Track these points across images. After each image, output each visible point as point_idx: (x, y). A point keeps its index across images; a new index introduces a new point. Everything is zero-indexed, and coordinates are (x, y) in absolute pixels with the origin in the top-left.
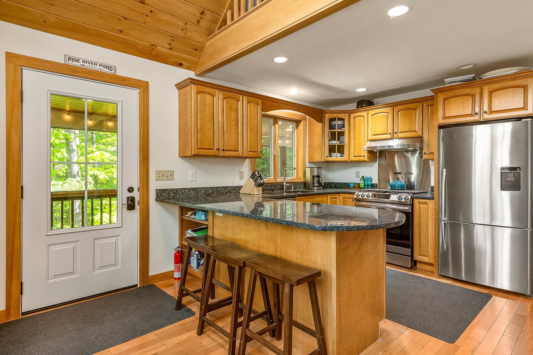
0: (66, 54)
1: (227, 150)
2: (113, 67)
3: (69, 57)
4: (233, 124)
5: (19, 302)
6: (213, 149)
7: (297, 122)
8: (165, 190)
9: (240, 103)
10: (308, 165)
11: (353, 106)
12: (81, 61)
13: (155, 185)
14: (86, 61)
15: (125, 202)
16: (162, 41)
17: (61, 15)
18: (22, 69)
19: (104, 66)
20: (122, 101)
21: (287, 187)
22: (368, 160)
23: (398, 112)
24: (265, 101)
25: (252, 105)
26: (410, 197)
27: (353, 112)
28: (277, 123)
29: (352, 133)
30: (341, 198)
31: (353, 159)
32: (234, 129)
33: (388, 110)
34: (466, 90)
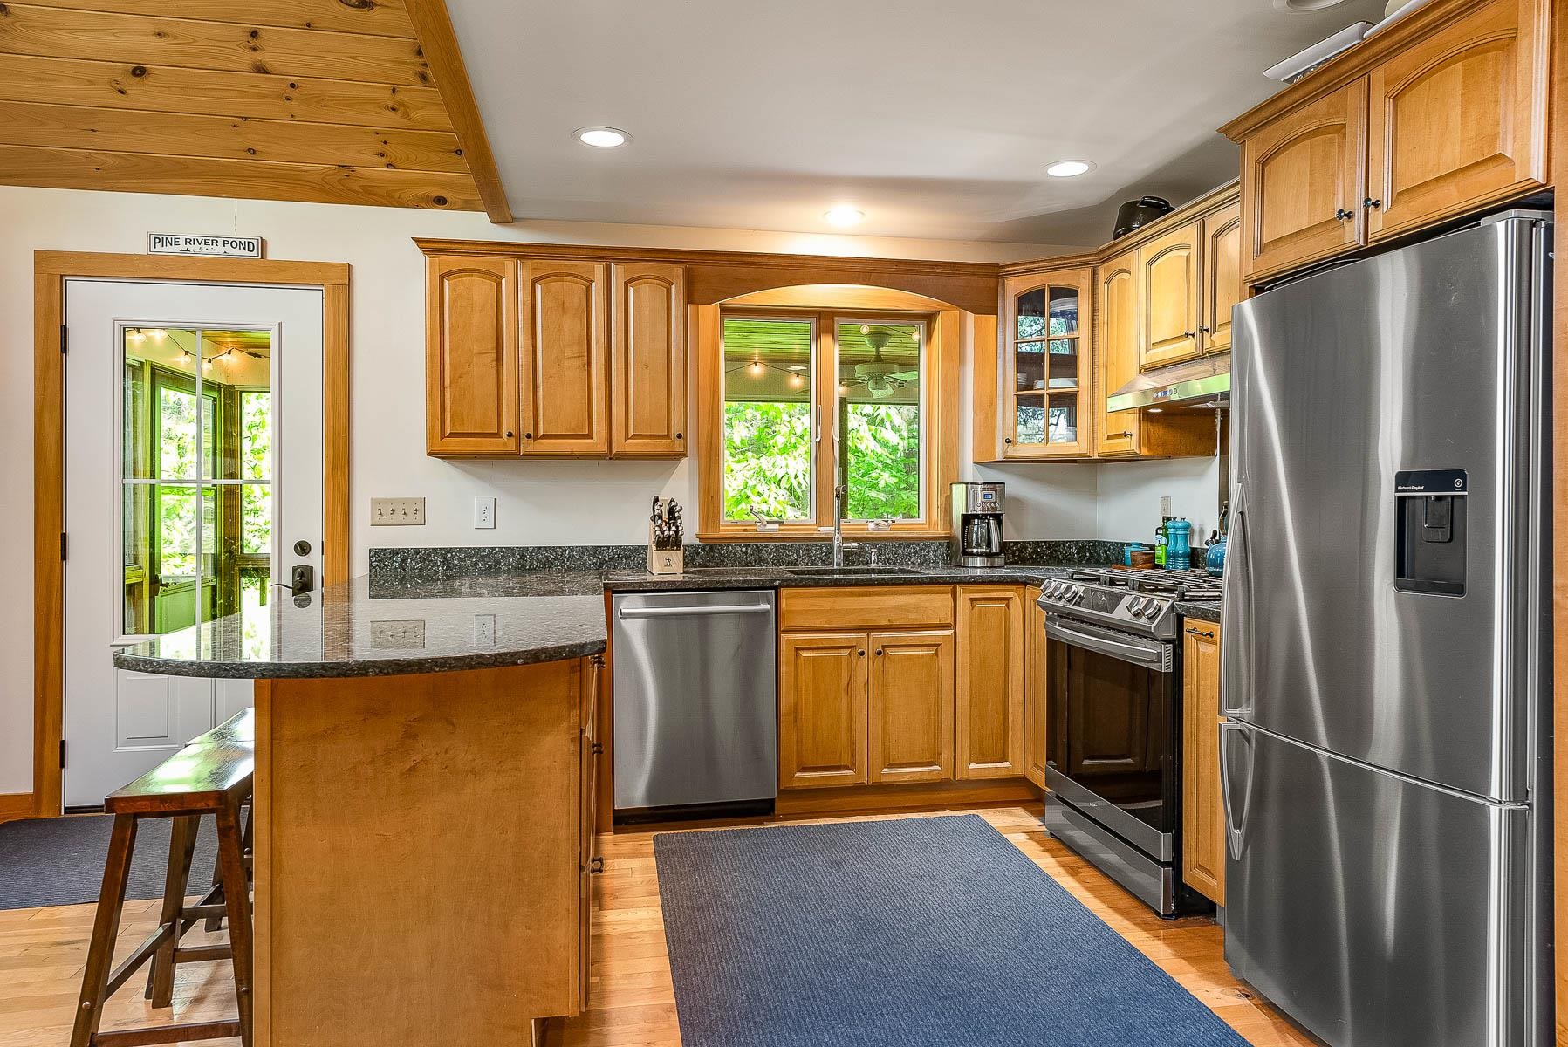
0: (151, 231)
1: (545, 436)
2: (255, 242)
3: (155, 238)
4: (567, 353)
5: (58, 784)
6: (498, 435)
7: (929, 318)
8: (394, 552)
9: (597, 289)
10: (970, 472)
11: (1103, 233)
12: (182, 241)
13: (368, 536)
14: (192, 238)
15: (288, 580)
16: (359, 152)
17: (121, 149)
18: (66, 281)
19: (234, 244)
20: (280, 324)
21: (848, 554)
22: (1145, 452)
23: (1215, 237)
24: (706, 269)
25: (645, 289)
26: (1166, 606)
27: (1106, 257)
28: (830, 330)
29: (1101, 344)
30: (1029, 603)
31: (1104, 447)
32: (572, 368)
33: (1189, 234)
34: (1322, 105)
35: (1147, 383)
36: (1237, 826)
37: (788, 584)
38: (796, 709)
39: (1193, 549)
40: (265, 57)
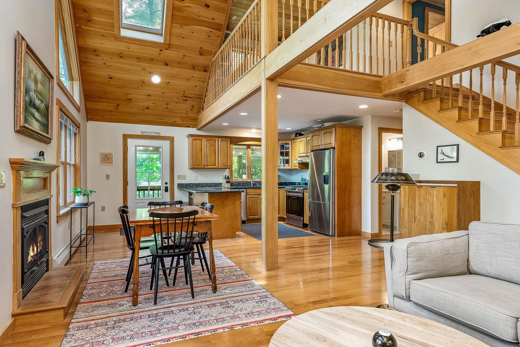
0: (141, 131)
1: (209, 165)
2: (159, 133)
4: (212, 152)
6: (202, 165)
8: (181, 184)
9: (217, 142)
11: (293, 136)
12: (147, 133)
15: (164, 189)
16: (178, 120)
18: (128, 139)
19: (156, 133)
20: (163, 146)
21: (253, 184)
22: (299, 169)
23: (308, 140)
24: (233, 139)
25: (224, 142)
26: (302, 189)
27: (293, 139)
28: (250, 148)
29: (293, 152)
30: (283, 190)
31: (293, 167)
32: (213, 155)
33: (305, 139)
34: (318, 132)
35: (299, 159)
36: (310, 213)
37: (248, 188)
38: (249, 207)
39: (306, 183)
40: (168, 107)
